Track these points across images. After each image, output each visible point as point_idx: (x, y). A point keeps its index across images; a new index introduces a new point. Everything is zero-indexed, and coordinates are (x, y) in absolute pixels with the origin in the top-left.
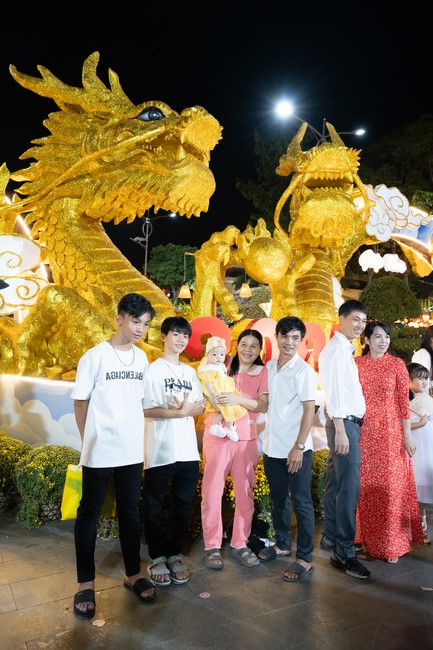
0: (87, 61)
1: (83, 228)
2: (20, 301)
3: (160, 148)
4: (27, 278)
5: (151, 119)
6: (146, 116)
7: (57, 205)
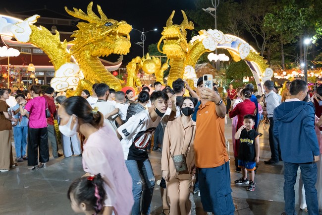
0: (89, 6)
1: (91, 60)
2: (74, 84)
3: (111, 35)
4: (76, 77)
5: (108, 26)
6: (107, 25)
7: (83, 53)
